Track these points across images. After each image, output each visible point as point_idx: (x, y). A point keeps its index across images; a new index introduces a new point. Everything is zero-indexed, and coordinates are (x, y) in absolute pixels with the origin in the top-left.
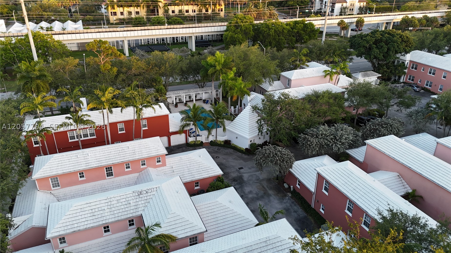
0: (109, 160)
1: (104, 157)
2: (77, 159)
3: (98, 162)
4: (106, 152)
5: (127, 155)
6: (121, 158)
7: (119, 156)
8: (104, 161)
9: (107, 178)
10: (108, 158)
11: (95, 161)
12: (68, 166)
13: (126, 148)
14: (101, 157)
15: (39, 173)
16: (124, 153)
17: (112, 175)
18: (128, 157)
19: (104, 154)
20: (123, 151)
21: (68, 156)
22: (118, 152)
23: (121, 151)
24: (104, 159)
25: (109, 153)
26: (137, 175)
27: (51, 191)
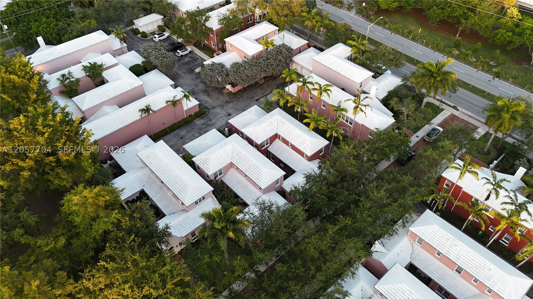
0: (465, 265)
1: (464, 258)
2: (445, 242)
3: (456, 259)
4: (470, 256)
5: (482, 274)
6: (475, 272)
7: (475, 269)
8: (461, 262)
9: (454, 271)
10: (466, 263)
11: (456, 255)
12: (435, 241)
13: (487, 268)
14: (462, 257)
15: (415, 228)
16: (482, 271)
17: (460, 273)
18: (481, 276)
19: (467, 257)
20: (483, 268)
21: (443, 234)
22: (478, 265)
23: (481, 267)
24: (462, 260)
25: (471, 260)
26: (477, 292)
27: (414, 243)
